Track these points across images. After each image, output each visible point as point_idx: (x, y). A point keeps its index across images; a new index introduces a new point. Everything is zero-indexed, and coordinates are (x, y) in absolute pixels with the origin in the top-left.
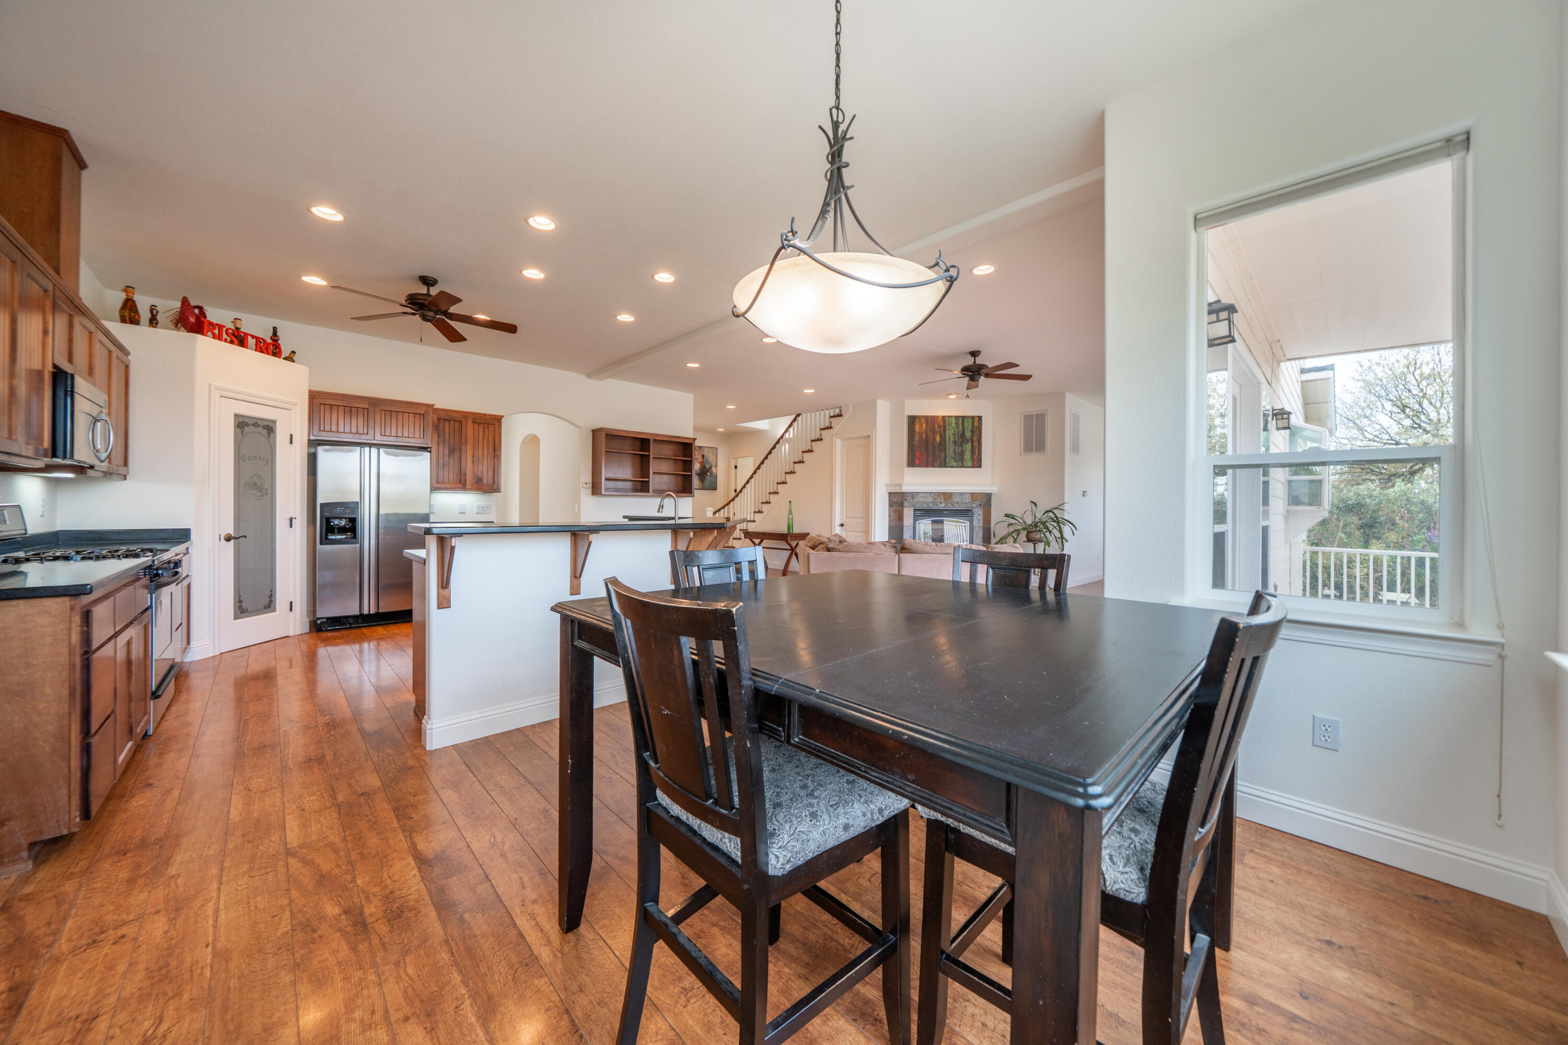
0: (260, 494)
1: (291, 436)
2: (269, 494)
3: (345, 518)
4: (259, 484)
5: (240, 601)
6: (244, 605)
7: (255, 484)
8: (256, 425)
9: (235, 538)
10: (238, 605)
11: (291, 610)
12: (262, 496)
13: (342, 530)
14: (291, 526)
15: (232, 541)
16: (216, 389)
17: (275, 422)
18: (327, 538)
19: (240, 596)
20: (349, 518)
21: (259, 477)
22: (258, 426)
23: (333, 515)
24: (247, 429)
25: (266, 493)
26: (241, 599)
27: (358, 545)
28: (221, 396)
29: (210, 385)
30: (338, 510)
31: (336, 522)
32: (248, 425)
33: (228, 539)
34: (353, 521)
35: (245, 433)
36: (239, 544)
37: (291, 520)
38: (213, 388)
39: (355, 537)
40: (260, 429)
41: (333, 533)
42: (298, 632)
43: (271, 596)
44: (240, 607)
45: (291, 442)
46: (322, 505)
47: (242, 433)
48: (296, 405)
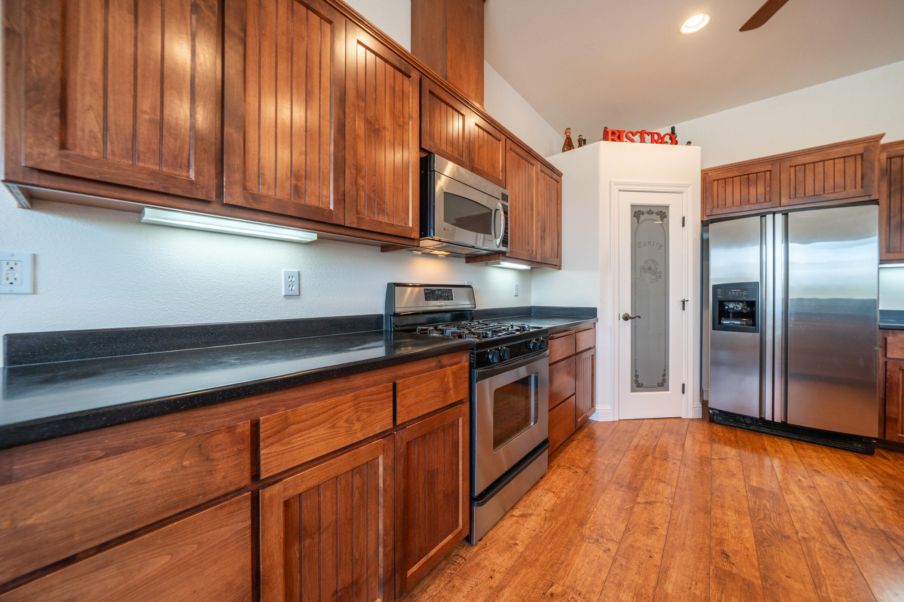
0: (654, 277)
1: (684, 218)
2: (663, 276)
3: (742, 302)
4: (653, 268)
5: (637, 376)
6: (640, 380)
7: (650, 268)
8: (650, 212)
9: (630, 318)
10: (635, 379)
11: (683, 392)
12: (657, 279)
13: (738, 315)
14: (684, 309)
15: (630, 320)
16: (615, 184)
17: (667, 207)
18: (720, 323)
19: (636, 371)
20: (747, 302)
21: (653, 261)
22: (652, 213)
23: (727, 299)
24: (642, 218)
25: (660, 276)
26: (638, 373)
27: (758, 335)
28: (620, 191)
29: (610, 181)
30: (733, 293)
31: (731, 306)
32: (643, 213)
33: (626, 318)
34: (752, 304)
35: (640, 221)
36: (635, 322)
37: (684, 302)
38: (612, 184)
39: (754, 324)
40: (654, 216)
41: (727, 317)
42: (690, 416)
43: (664, 375)
44: (636, 381)
45: (683, 225)
46: (715, 287)
47: (638, 222)
48: (687, 186)
